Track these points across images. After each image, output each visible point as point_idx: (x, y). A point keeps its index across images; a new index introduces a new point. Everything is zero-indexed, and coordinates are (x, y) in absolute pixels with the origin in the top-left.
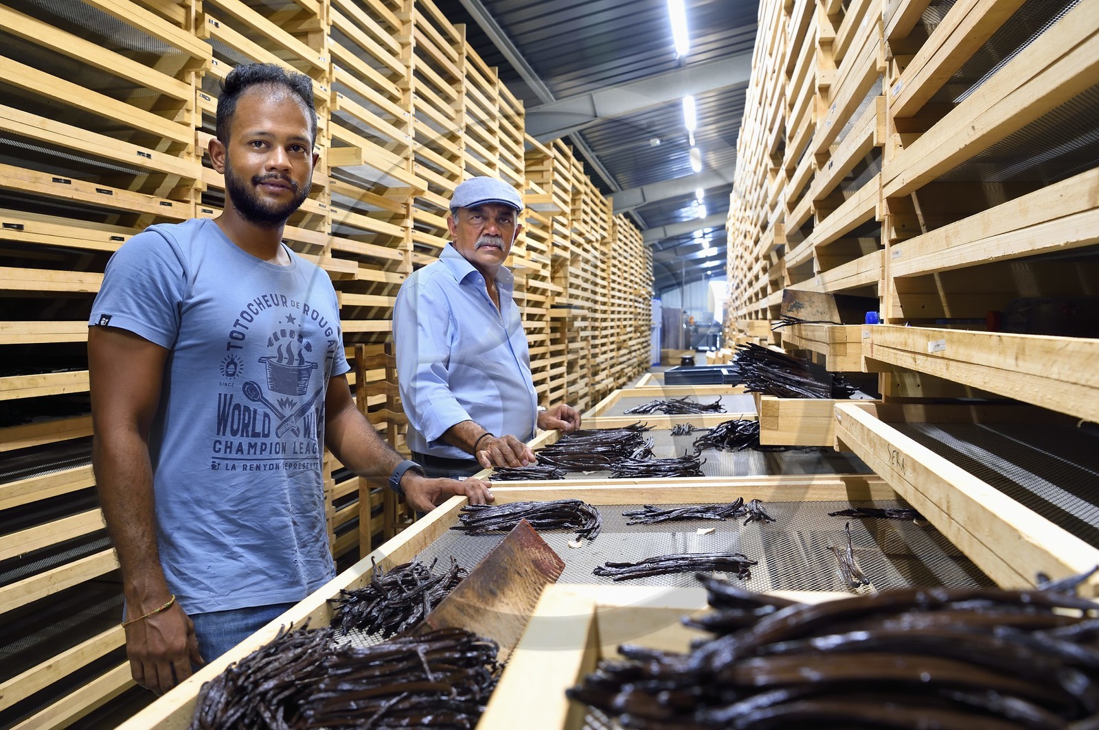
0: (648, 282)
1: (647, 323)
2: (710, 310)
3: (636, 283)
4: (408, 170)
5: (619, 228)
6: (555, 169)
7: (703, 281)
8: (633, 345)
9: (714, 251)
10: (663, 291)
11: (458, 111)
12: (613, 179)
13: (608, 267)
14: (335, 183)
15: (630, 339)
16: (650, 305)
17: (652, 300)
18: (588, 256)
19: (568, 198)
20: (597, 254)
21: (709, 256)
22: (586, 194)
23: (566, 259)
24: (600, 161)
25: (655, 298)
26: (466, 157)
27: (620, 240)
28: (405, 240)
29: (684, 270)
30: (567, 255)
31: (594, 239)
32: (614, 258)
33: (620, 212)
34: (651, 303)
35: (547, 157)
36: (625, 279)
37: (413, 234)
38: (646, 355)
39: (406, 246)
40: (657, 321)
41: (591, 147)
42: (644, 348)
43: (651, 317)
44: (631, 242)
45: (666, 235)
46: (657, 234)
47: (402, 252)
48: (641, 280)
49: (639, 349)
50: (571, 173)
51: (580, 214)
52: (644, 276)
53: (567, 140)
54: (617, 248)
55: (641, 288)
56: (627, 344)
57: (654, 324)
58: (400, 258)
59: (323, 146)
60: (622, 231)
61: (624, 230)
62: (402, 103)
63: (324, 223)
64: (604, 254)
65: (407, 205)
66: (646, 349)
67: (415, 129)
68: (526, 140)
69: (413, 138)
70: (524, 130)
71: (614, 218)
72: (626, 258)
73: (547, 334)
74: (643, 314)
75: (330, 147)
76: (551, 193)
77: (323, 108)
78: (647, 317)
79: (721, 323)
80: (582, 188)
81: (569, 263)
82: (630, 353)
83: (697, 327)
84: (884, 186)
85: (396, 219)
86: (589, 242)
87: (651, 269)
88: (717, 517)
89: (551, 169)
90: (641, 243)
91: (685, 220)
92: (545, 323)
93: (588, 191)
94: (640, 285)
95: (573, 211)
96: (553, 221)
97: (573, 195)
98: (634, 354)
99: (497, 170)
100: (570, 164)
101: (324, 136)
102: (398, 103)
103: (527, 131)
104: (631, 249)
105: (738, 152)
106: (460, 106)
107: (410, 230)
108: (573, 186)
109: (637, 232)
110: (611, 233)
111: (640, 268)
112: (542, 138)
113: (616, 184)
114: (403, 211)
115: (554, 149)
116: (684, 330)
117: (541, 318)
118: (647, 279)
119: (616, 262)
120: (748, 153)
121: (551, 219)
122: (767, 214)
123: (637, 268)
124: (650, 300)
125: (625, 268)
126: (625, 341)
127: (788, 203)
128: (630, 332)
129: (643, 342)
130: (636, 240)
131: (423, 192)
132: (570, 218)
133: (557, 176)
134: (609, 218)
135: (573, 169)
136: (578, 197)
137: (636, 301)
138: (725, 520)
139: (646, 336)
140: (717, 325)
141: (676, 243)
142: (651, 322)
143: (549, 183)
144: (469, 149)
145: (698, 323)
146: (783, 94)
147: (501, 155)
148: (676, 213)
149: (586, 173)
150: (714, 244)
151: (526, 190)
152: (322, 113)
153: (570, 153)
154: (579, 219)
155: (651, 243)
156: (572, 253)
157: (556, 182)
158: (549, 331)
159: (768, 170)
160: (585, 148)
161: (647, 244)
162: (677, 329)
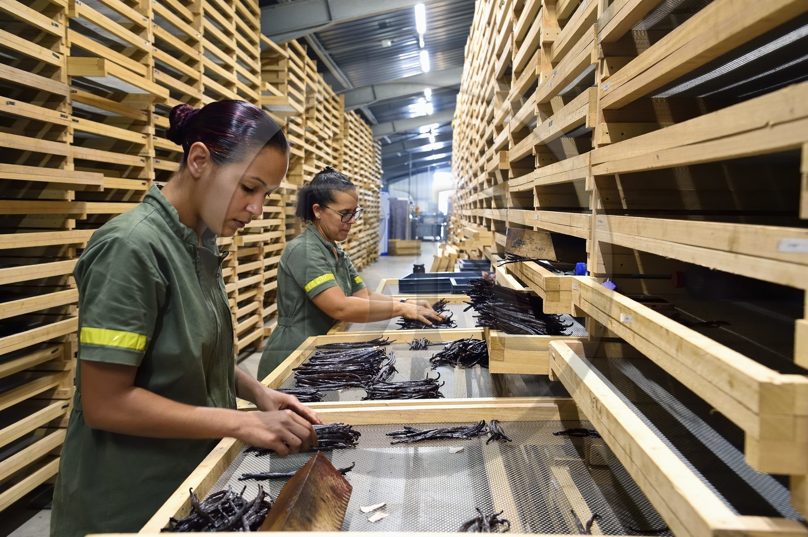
0: (377, 175)
1: (376, 214)
2: (434, 201)
3: (366, 177)
4: (148, 78)
5: (350, 124)
6: (290, 70)
7: (429, 173)
8: (363, 238)
9: (441, 145)
10: (390, 181)
11: (196, 14)
12: (344, 77)
13: (340, 162)
14: (76, 92)
15: (360, 231)
16: (379, 198)
17: (381, 193)
18: (321, 154)
19: (302, 98)
20: (329, 151)
21: (435, 149)
22: (319, 92)
23: (300, 158)
24: (332, 58)
25: (383, 191)
26: (205, 61)
27: (351, 136)
28: (147, 147)
29: (411, 162)
30: (301, 154)
31: (326, 136)
32: (346, 154)
33: (351, 109)
34: (379, 195)
35: (282, 57)
36: (356, 173)
37: (155, 140)
38: (374, 246)
39: (148, 153)
40: (385, 212)
41: (324, 45)
42: (372, 239)
43: (380, 209)
44: (361, 137)
45: (394, 130)
46: (386, 129)
47: (144, 158)
48: (370, 173)
49: (368, 241)
50: (306, 73)
51: (314, 113)
52: (373, 170)
53: (302, 41)
54: (348, 144)
55: (370, 181)
56: (358, 237)
57: (382, 216)
58: (142, 164)
59: (62, 54)
60: (352, 126)
61: (355, 126)
62: (141, 7)
63: (66, 133)
64: (335, 150)
65: (148, 112)
66: (375, 240)
67: (154, 35)
68: (262, 41)
69: (153, 45)
70: (260, 31)
71: (346, 115)
72: (356, 153)
73: (283, 231)
74: (372, 207)
75: (69, 55)
76: (286, 94)
77: (61, 15)
78: (376, 209)
79: (445, 214)
80: (315, 87)
81: (303, 161)
82: (359, 245)
83: (423, 217)
84: (593, 165)
85: (136, 125)
86: (322, 139)
87: (379, 162)
88: (464, 437)
89: (286, 70)
90: (370, 137)
91: (412, 116)
92: (280, 220)
93: (321, 89)
94: (370, 179)
95: (307, 110)
96: (288, 120)
97: (307, 93)
98: (363, 246)
99: (235, 73)
100: (304, 63)
101: (62, 44)
102: (136, 7)
103: (263, 32)
104: (361, 144)
105: (466, 59)
106: (198, 9)
107: (152, 137)
108: (308, 85)
109: (367, 126)
110: (343, 129)
111: (370, 162)
112: (278, 38)
113: (347, 80)
114: (144, 118)
115: (289, 50)
116: (411, 221)
117: (276, 215)
118: (376, 172)
119: (347, 158)
120: (476, 64)
121: (286, 119)
122: (492, 133)
123: (367, 162)
124: (378, 193)
125: (356, 163)
126: (355, 233)
127: (512, 133)
128: (360, 225)
129: (372, 234)
130: (366, 135)
131: (165, 99)
132: (304, 117)
133: (292, 77)
134: (341, 115)
135: (307, 68)
136: (311, 96)
137: (366, 194)
138: (470, 439)
139: (375, 228)
140: (441, 215)
141: (404, 137)
142: (380, 214)
143: (284, 83)
144: (208, 52)
145: (423, 214)
146: (510, 29)
147: (238, 57)
148: (405, 109)
149: (319, 71)
150: (440, 138)
151: (262, 91)
152: (60, 21)
153: (304, 52)
154: (313, 118)
155: (380, 137)
156: (306, 151)
157: (291, 83)
158: (284, 228)
159: (495, 93)
160: (318, 46)
161: (376, 139)
162: (404, 219)
